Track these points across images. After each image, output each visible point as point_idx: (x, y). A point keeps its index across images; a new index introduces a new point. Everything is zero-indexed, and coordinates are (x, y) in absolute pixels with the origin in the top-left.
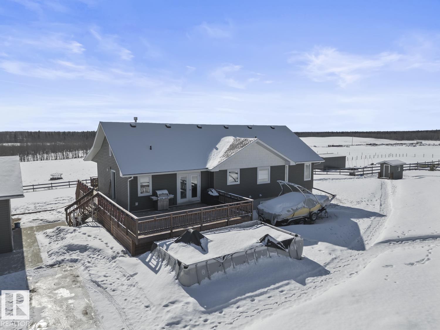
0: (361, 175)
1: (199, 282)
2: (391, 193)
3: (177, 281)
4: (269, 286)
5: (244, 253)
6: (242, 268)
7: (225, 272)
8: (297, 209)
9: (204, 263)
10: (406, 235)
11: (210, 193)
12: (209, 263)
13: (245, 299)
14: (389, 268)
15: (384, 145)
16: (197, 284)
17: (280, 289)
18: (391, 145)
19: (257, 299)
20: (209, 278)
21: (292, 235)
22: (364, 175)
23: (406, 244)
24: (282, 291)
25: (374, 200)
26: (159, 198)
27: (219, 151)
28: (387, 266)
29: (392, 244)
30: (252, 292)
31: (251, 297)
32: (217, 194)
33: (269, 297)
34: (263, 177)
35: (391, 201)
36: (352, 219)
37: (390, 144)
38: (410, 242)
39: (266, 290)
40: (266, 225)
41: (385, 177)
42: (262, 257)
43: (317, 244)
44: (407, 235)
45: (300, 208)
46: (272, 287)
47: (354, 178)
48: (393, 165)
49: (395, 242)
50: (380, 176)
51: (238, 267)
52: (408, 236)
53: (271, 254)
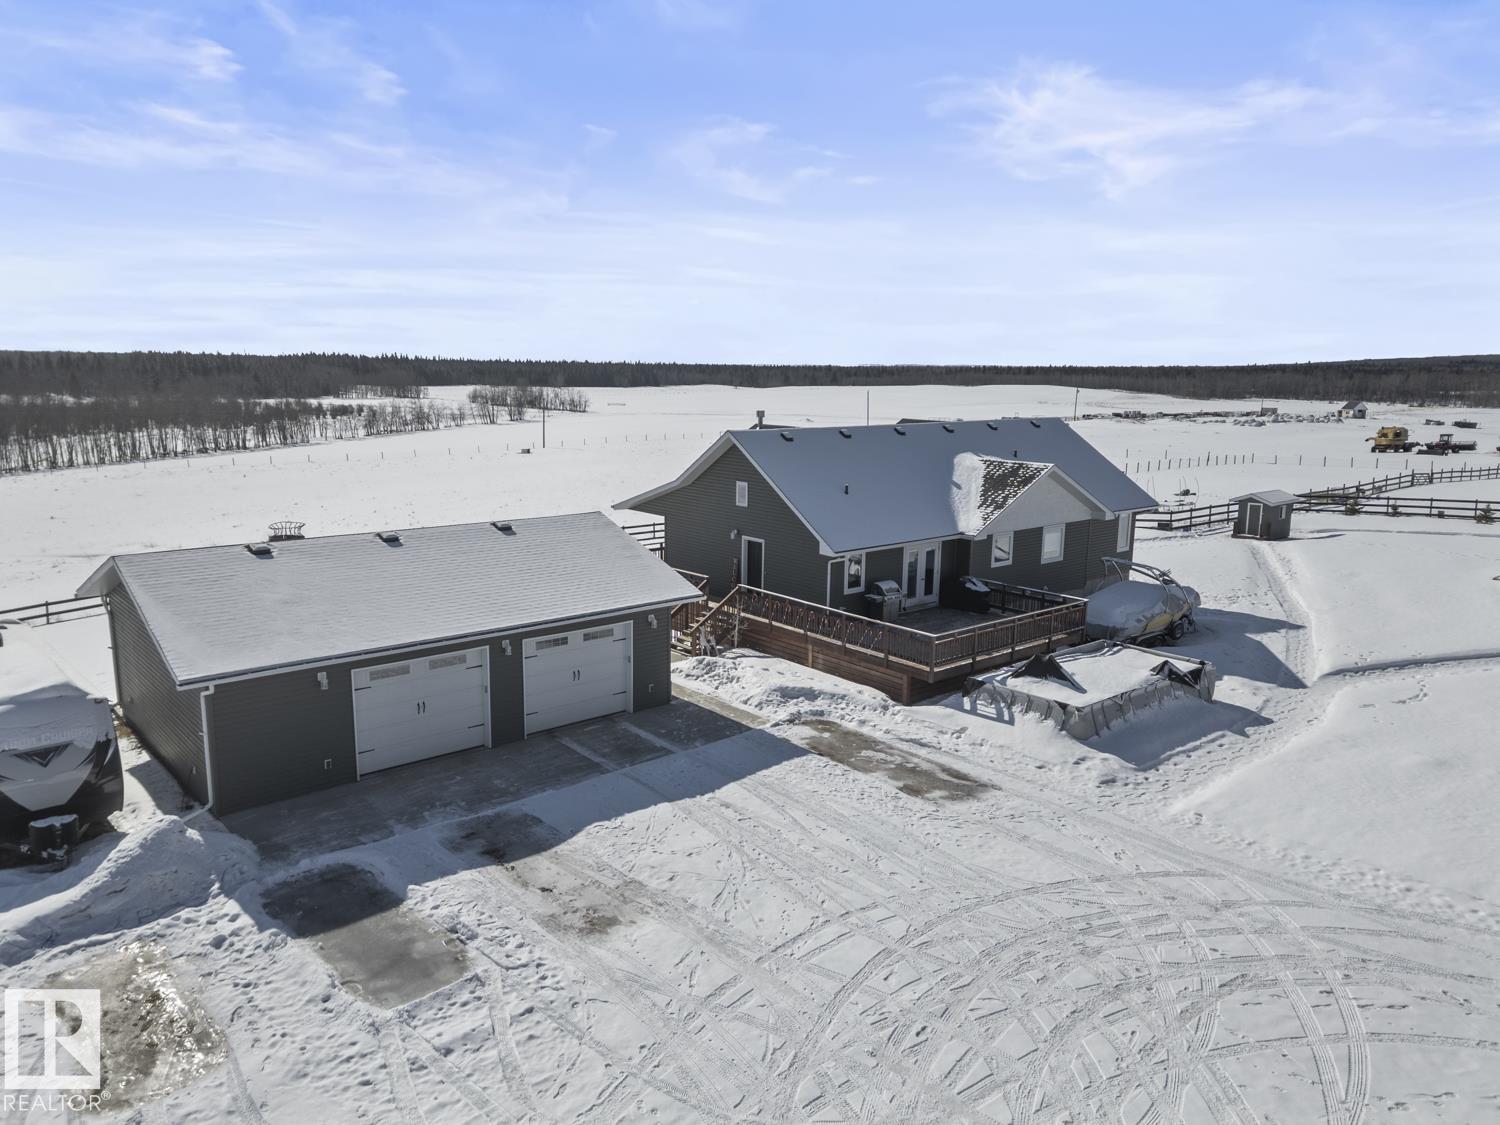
0: (1186, 528)
1: (1098, 734)
2: (1287, 577)
3: (1064, 732)
4: (1200, 739)
5: (1143, 691)
6: (1145, 714)
7: (1125, 721)
8: (1153, 617)
9: (1099, 706)
10: (1368, 660)
11: (968, 585)
12: (1105, 704)
13: (1178, 754)
14: (1370, 708)
15: (1167, 419)
16: (1096, 737)
17: (1218, 742)
18: (1187, 416)
19: (1194, 755)
20: (1108, 728)
21: (1194, 663)
22: (1193, 528)
23: (1373, 676)
24: (1221, 746)
25: (1261, 593)
26: (886, 599)
27: (964, 491)
28: (1365, 706)
29: (1347, 677)
30: (1182, 746)
31: (1183, 752)
32: (983, 588)
33: (1209, 753)
34: (1052, 548)
35: (1294, 594)
36: (1248, 635)
37: (1182, 414)
38: (1378, 672)
39: (1198, 743)
40: (1129, 647)
41: (1249, 533)
42: (1165, 697)
43: (1221, 679)
44: (1370, 660)
45: (1157, 615)
46: (1204, 739)
47: (1176, 537)
48: (1272, 505)
49: (1352, 674)
50: (1238, 532)
51: (1139, 712)
52: (1374, 663)
53: (1178, 693)
